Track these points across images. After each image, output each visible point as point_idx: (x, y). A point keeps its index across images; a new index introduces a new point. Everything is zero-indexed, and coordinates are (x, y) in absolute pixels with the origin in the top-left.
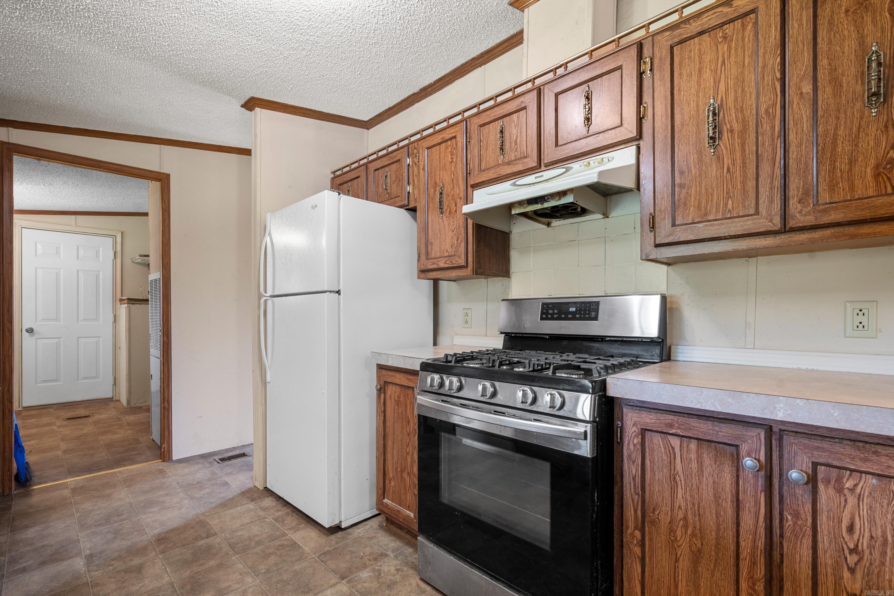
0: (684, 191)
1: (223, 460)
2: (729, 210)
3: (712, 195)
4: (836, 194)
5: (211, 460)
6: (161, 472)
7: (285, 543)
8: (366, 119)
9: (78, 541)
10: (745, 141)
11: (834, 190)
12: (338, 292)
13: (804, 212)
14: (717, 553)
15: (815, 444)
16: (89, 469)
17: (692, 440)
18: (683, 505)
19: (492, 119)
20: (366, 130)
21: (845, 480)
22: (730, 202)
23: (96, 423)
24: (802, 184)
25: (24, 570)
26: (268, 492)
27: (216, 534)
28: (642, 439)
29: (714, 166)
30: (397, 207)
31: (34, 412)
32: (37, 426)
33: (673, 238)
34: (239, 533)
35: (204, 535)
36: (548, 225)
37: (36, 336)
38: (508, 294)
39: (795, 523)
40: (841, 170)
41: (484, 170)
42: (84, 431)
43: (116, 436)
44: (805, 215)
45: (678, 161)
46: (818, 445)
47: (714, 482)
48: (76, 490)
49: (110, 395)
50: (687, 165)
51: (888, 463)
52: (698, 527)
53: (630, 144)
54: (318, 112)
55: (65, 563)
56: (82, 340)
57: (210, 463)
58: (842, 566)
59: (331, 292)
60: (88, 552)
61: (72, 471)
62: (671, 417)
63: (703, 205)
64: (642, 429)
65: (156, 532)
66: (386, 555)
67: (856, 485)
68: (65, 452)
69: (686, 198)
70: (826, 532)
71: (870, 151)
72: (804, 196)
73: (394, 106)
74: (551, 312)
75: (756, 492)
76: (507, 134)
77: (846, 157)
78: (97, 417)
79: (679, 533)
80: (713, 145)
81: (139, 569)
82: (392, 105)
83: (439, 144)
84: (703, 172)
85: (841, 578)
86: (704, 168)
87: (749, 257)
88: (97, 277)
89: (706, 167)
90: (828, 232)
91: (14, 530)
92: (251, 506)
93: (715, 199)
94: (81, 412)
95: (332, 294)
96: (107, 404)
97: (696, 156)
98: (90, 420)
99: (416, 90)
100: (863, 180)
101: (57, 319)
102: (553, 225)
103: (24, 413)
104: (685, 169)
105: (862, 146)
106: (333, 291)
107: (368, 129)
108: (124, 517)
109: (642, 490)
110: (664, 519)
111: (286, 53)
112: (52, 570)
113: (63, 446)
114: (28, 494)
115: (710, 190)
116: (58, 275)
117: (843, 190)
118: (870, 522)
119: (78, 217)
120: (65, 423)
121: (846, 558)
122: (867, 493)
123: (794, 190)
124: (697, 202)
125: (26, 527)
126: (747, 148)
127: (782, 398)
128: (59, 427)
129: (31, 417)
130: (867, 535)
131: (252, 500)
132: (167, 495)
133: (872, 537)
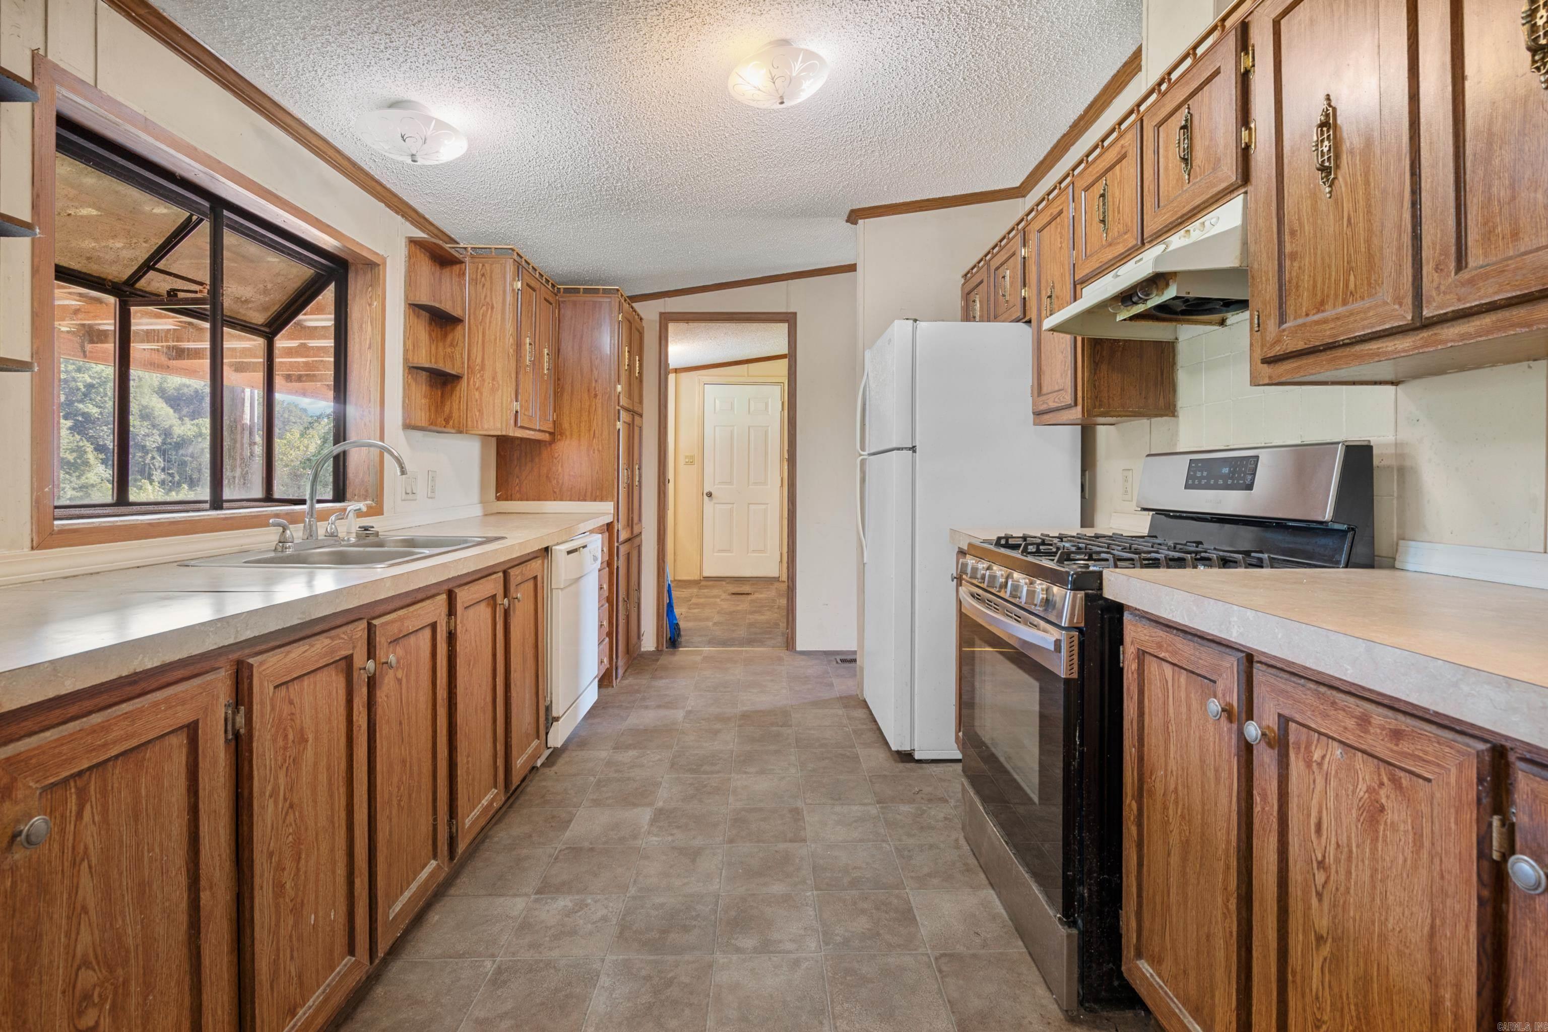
0: (1296, 264)
1: (843, 661)
2: (1351, 293)
3: (1330, 267)
4: (1493, 247)
5: (832, 658)
6: (780, 659)
7: (848, 754)
8: (1017, 184)
9: (688, 698)
10: (1369, 167)
11: (1489, 239)
12: (913, 449)
13: (1442, 288)
14: (1202, 847)
15: (1280, 685)
16: (724, 643)
17: (1183, 671)
18: (1174, 769)
19: (1094, 177)
20: (1020, 200)
21: (1314, 747)
22: (1352, 278)
23: (752, 601)
24: (1439, 236)
25: (647, 707)
26: (865, 705)
27: (791, 726)
28: (1139, 665)
29: (1332, 217)
30: (1012, 321)
31: (710, 583)
32: (707, 597)
33: (1278, 348)
34: (812, 732)
35: (780, 724)
36: (1222, 323)
37: (714, 501)
38: (1176, 444)
39: (1263, 809)
40: (1499, 201)
41: (1090, 256)
42: (739, 608)
43: (763, 617)
44: (1445, 293)
45: (1288, 213)
46: (1283, 687)
47: (1200, 738)
48: (707, 659)
49: (777, 575)
50: (1299, 219)
51: (1345, 722)
52: (1186, 805)
53: (1236, 193)
54: (939, 198)
55: (672, 711)
56: (752, 507)
57: (830, 661)
58: (1310, 887)
59: (898, 449)
60: (690, 708)
61: (712, 642)
62: (1161, 633)
63: (1319, 286)
64: (1138, 649)
65: (745, 709)
66: (946, 801)
67: (1323, 757)
68: (715, 624)
69: (1298, 277)
70: (1296, 832)
71: (1541, 158)
72: (1443, 257)
73: (1045, 158)
74: (1199, 474)
75: (1230, 757)
76: (1109, 198)
77: (1506, 175)
78: (757, 595)
79: (1171, 812)
80: (1328, 180)
81: (716, 732)
82: (1041, 158)
83: (1049, 223)
84: (1318, 230)
85: (1310, 908)
86: (1319, 221)
87: (1535, 360)
88: (766, 433)
89: (1322, 220)
90: (1487, 320)
91: (654, 678)
92: (840, 712)
93: (1333, 273)
94: (746, 588)
95: (904, 451)
96: (772, 584)
97: (1309, 202)
98: (749, 597)
99: (1065, 129)
100: (1532, 217)
101: (731, 483)
102: (1228, 322)
103: (703, 583)
104: (1296, 227)
105: (1529, 151)
106: (906, 448)
107: (1024, 196)
108: (729, 689)
109: (1139, 742)
110: (1160, 791)
111: (858, 162)
112: (662, 712)
113: (717, 618)
114: (673, 654)
115: (1327, 260)
116: (732, 433)
117: (1503, 238)
118: (1336, 820)
119: (751, 365)
120: (729, 597)
121: (1314, 875)
122: (1333, 772)
123: (1429, 248)
124: (1311, 282)
125: (661, 678)
126: (1371, 179)
127: (1235, 608)
128: (722, 600)
129: (706, 587)
130: (1333, 840)
131: (845, 707)
132: (772, 680)
133: (1338, 845)
